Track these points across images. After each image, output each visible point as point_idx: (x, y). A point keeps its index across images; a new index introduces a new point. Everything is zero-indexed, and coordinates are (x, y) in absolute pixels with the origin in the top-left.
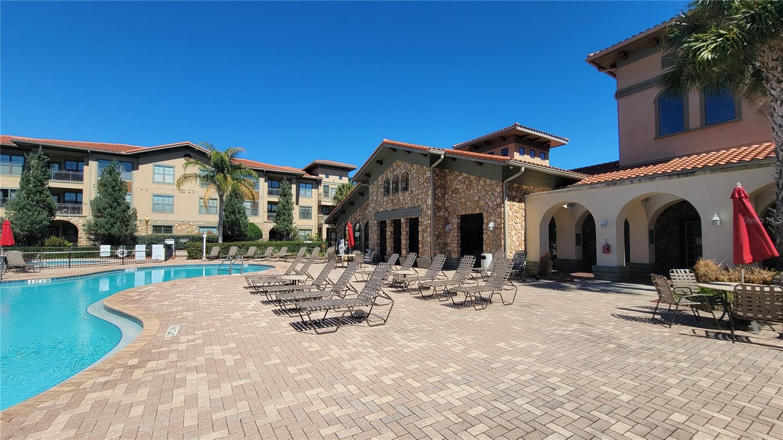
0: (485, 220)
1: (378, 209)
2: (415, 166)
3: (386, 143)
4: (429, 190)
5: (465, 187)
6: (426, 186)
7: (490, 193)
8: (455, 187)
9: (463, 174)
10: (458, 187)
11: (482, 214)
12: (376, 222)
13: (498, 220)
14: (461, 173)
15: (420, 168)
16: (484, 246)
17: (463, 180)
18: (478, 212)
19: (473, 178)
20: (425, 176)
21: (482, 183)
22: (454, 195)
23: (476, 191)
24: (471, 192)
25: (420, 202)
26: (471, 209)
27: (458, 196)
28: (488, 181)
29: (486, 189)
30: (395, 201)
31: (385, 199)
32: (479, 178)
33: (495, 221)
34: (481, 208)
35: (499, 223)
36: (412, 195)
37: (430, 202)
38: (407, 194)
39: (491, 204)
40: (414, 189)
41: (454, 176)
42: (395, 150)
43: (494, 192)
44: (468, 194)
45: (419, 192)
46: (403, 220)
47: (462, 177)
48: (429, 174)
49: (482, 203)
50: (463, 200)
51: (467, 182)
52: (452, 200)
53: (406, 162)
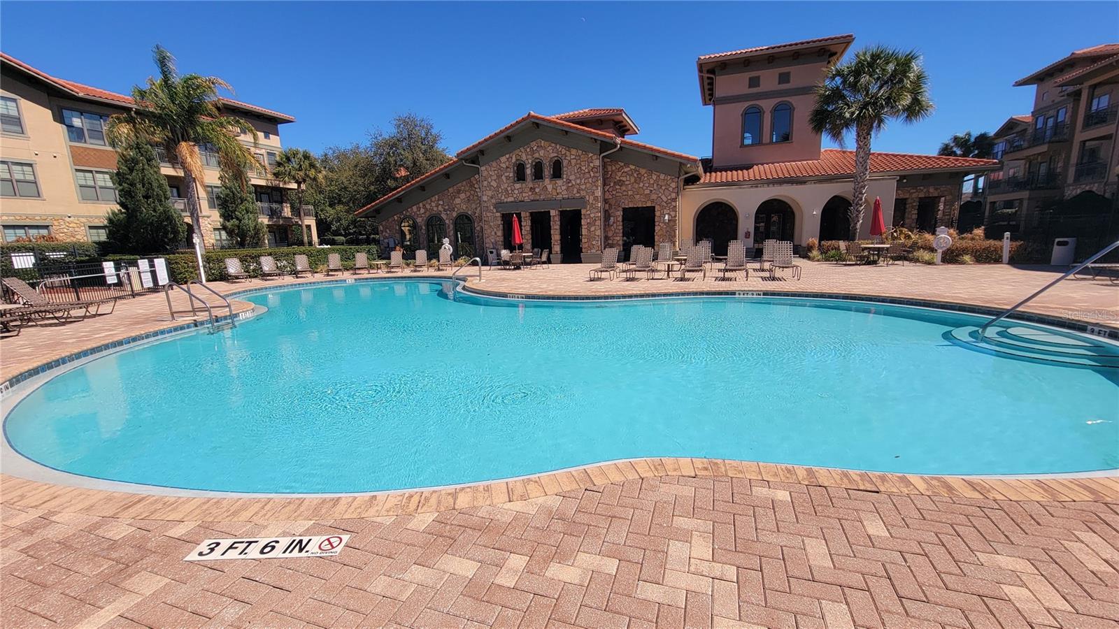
0: (657, 214)
1: (503, 198)
2: (574, 151)
3: (533, 117)
4: (598, 181)
5: (633, 180)
6: (592, 175)
7: (663, 188)
8: (618, 179)
9: (630, 166)
10: (624, 179)
11: (654, 207)
12: (498, 214)
13: (672, 213)
14: (627, 165)
15: (582, 154)
16: (656, 237)
17: (630, 173)
18: (649, 204)
19: (643, 171)
20: (592, 165)
21: (654, 177)
22: (618, 187)
23: (647, 185)
24: (641, 185)
25: (583, 193)
26: (639, 202)
27: (624, 188)
28: (662, 176)
29: (660, 183)
30: (537, 190)
31: (518, 186)
32: (651, 172)
33: (669, 214)
34: (653, 201)
35: (673, 216)
36: (570, 185)
37: (599, 193)
38: (559, 182)
39: (665, 199)
40: (572, 177)
41: (618, 166)
42: (537, 125)
43: (668, 187)
44: (636, 187)
45: (581, 182)
46: (553, 213)
47: (629, 169)
48: (597, 163)
49: (654, 197)
50: (630, 193)
51: (635, 175)
52: (614, 193)
53: (556, 144)
